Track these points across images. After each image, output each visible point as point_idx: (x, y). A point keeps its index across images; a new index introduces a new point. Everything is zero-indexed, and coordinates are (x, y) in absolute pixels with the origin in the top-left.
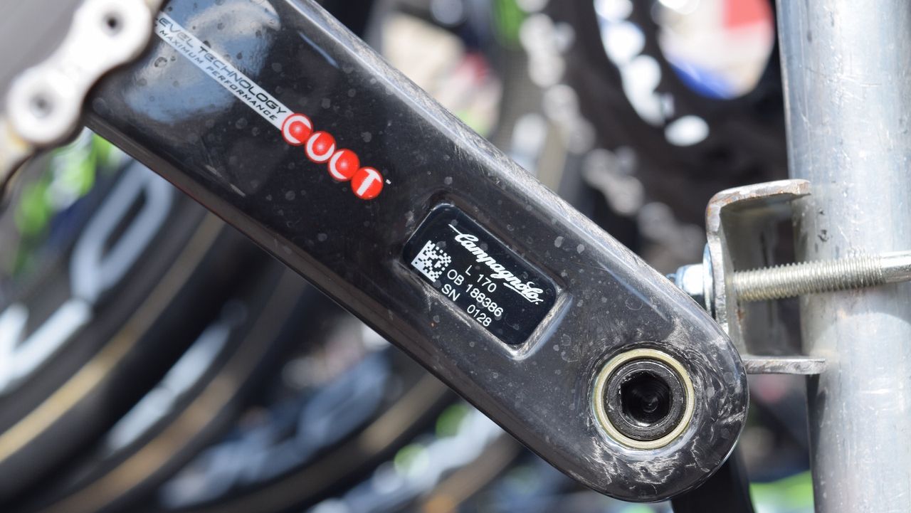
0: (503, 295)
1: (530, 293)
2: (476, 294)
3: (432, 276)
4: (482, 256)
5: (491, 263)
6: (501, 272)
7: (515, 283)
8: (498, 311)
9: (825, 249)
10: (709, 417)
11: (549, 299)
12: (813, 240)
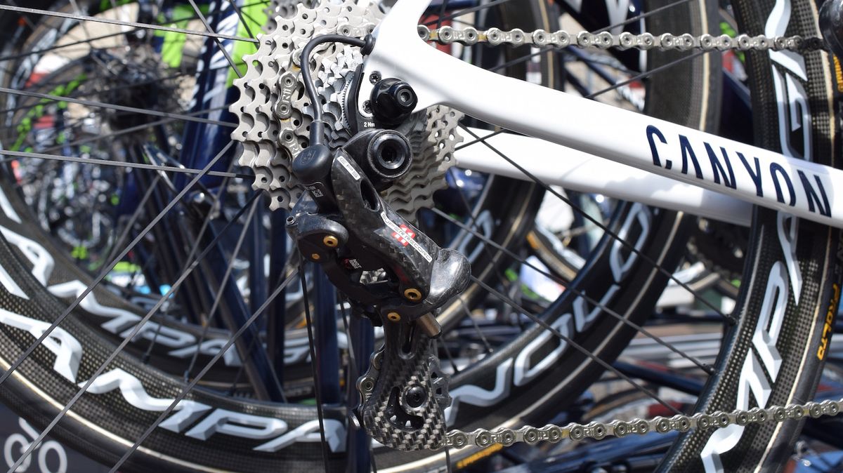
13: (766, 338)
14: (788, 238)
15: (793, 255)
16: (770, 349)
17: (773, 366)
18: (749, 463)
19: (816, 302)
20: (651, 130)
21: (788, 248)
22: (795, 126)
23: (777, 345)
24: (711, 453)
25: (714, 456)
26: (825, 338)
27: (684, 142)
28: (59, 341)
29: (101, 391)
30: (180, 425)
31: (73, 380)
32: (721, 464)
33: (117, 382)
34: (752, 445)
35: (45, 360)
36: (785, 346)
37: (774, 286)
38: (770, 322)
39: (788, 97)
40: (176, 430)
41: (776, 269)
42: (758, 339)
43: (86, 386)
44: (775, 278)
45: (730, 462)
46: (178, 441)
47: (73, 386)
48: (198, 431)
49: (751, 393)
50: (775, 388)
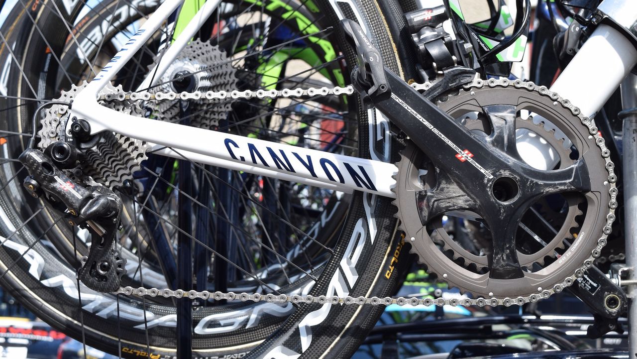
0: (591, 285)
1: (595, 285)
2: (587, 285)
3: (580, 282)
4: (588, 279)
5: (589, 280)
6: (591, 281)
7: (593, 283)
8: (590, 288)
9: (633, 277)
10: (622, 305)
11: (598, 286)
12: (631, 275)
13: (349, 263)
14: (370, 204)
15: (372, 214)
16: (351, 269)
17: (352, 279)
18: (330, 334)
19: (389, 244)
20: (227, 142)
21: (368, 210)
22: (379, 138)
23: (356, 267)
24: (305, 325)
25: (307, 327)
26: (392, 266)
27: (252, 147)
28: (32, 257)
29: (52, 286)
30: (93, 309)
31: (39, 279)
32: (311, 332)
33: (62, 282)
34: (334, 323)
35: (25, 266)
36: (361, 268)
37: (357, 233)
38: (352, 254)
39: (376, 119)
40: (91, 312)
41: (360, 222)
42: (343, 263)
43: (45, 282)
44: (359, 227)
45: (317, 332)
46: (92, 318)
47: (38, 282)
48: (103, 313)
49: (335, 294)
50: (352, 292)
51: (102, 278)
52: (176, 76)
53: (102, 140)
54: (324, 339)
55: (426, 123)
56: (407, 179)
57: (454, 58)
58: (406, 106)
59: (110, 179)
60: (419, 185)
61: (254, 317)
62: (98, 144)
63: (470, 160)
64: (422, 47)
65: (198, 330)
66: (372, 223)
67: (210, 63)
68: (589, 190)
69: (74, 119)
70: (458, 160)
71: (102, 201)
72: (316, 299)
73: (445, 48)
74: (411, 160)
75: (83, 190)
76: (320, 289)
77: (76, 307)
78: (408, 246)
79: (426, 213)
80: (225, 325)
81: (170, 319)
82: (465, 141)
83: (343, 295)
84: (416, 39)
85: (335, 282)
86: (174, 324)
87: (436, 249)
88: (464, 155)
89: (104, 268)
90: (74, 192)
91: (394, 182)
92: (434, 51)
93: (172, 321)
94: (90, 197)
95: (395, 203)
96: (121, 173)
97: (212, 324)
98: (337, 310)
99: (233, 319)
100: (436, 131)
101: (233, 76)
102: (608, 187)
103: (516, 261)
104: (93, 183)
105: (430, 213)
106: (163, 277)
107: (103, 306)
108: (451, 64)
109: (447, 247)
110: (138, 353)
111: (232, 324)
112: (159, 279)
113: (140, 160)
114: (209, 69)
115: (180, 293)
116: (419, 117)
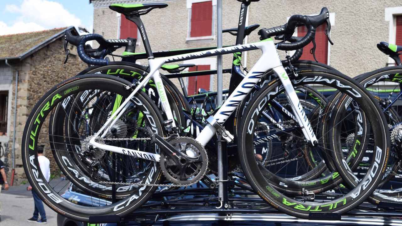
0: (208, 182)
5: (207, 180)
13: (150, 176)
16: (151, 178)
17: (151, 180)
19: (159, 173)
20: (123, 150)
21: (155, 165)
22: (158, 148)
25: (141, 191)
26: (160, 177)
27: (128, 151)
28: (76, 173)
29: (81, 179)
30: (91, 185)
33: (84, 179)
34: (147, 190)
36: (153, 178)
37: (152, 170)
38: (151, 174)
41: (153, 167)
42: (149, 176)
43: (79, 179)
44: (153, 168)
45: (143, 192)
46: (91, 187)
47: (78, 178)
48: (94, 186)
49: (147, 184)
50: (151, 183)
51: (96, 179)
52: (112, 130)
53: (96, 149)
54: (144, 193)
55: (166, 147)
56: (162, 159)
57: (173, 132)
58: (162, 143)
59: (97, 157)
60: (165, 160)
61: (131, 188)
62: (95, 150)
63: (176, 155)
64: (166, 129)
65: (117, 191)
66: (155, 167)
67: (120, 125)
68: (202, 162)
69: (90, 145)
70: (173, 155)
71: (96, 163)
72: (142, 185)
73: (171, 130)
74: (163, 154)
75: (92, 161)
76: (144, 182)
77: (87, 185)
78: (163, 173)
79: (166, 166)
80: (124, 190)
81: (110, 188)
82: (175, 151)
83: (149, 184)
84: (165, 127)
85: (147, 181)
86: (112, 189)
87: (168, 174)
88: (174, 154)
89: (96, 177)
90: (90, 161)
91: (160, 159)
92: (169, 130)
93: (111, 188)
94: (93, 162)
95: (160, 164)
96: (99, 156)
97: (121, 189)
98: (147, 187)
99: (126, 188)
100: (168, 149)
101: (126, 128)
102: (207, 161)
103: (185, 177)
104: (94, 158)
105: (167, 166)
106: (108, 176)
107: (94, 184)
108: (173, 133)
109: (171, 174)
110: (102, 196)
111: (126, 189)
112: (107, 177)
113: (104, 153)
114: (120, 127)
115: (112, 183)
116: (165, 145)
